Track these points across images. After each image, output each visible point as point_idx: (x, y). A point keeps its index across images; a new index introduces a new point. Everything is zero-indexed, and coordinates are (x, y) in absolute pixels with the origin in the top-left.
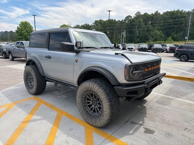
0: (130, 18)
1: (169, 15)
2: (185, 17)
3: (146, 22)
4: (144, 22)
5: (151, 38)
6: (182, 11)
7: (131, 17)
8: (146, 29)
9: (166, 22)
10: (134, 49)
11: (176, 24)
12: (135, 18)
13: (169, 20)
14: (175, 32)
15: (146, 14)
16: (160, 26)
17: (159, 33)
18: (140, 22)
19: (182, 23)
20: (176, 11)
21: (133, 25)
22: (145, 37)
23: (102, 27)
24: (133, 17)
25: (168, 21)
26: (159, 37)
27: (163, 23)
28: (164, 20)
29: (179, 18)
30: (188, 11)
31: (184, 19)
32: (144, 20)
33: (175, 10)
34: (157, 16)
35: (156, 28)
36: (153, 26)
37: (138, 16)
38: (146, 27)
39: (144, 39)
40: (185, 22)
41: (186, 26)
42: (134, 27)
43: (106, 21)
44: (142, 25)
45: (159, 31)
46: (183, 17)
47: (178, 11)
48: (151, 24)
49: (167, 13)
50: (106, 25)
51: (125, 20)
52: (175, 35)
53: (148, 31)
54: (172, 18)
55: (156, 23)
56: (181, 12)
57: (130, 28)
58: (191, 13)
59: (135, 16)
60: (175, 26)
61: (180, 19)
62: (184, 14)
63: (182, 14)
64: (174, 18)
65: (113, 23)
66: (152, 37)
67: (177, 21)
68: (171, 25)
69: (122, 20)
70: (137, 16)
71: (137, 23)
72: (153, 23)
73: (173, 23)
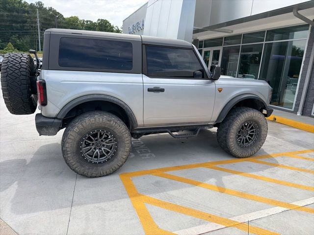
2: (28, 12)
11: (16, 22)
14: (17, 35)
19: (25, 22)
29: (18, 12)
30: (32, 4)
31: (26, 15)
40: (29, 20)
41: (32, 27)
46: (25, 12)
52: (18, 41)
54: (5, 9)
56: (20, 2)
58: (37, 8)
60: (14, 25)
61: (20, 14)
62: (25, 6)
63: (22, 7)
64: (9, 11)
67: (15, 16)
73: (9, 19)
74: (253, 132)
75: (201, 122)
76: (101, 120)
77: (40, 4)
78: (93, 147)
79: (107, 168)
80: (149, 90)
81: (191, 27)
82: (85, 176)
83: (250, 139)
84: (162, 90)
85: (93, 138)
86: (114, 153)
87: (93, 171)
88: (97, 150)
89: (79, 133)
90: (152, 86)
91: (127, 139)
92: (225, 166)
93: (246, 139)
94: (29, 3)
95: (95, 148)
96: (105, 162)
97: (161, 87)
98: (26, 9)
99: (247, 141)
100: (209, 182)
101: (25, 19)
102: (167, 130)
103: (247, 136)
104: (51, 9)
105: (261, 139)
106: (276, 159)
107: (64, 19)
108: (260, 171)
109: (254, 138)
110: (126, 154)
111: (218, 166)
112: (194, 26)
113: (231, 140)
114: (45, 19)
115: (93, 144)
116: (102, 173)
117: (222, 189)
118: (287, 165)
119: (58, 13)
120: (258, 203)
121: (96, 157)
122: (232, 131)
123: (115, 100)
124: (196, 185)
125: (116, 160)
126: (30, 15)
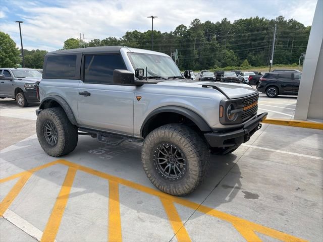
0: (183, 29)
1: (243, 25)
2: (267, 29)
3: (209, 36)
4: (205, 36)
5: (217, 61)
6: (263, 18)
7: (186, 27)
8: (208, 47)
9: (240, 36)
11: (254, 40)
12: (191, 28)
13: (243, 33)
14: (254, 52)
15: (208, 23)
16: (230, 43)
17: (230, 54)
18: (199, 35)
19: (263, 39)
20: (253, 18)
21: (188, 41)
22: (207, 60)
23: (139, 43)
24: (188, 28)
25: (243, 35)
26: (229, 60)
27: (235, 38)
28: (236, 33)
29: (258, 31)
30: (272, 20)
31: (265, 32)
32: (206, 33)
33: (251, 18)
34: (225, 26)
35: (225, 46)
36: (220, 43)
37: (197, 25)
38: (210, 44)
39: (207, 64)
40: (266, 36)
41: (269, 42)
42: (190, 43)
43: (145, 33)
44: (202, 41)
45: (229, 51)
46: (264, 29)
47: (257, 18)
48: (217, 39)
49: (240, 22)
50: (144, 40)
51: (176, 33)
52: (253, 57)
53: (213, 50)
54: (248, 30)
55: (224, 38)
56: (261, 21)
57: (183, 46)
58: (276, 23)
59: (191, 26)
60: (253, 43)
61: (260, 32)
62: (266, 24)
63: (263, 24)
64: (251, 31)
65: (157, 37)
67: (256, 35)
68: (246, 40)
69: (171, 32)
70: (194, 25)
71: (194, 37)
72: (220, 38)
73: (250, 38)
77: (281, 18)
94: (270, 20)
98: (266, 26)
101: (263, 36)
104: (291, 21)
107: (305, 28)
114: (284, 32)
119: (299, 23)
126: (268, 31)
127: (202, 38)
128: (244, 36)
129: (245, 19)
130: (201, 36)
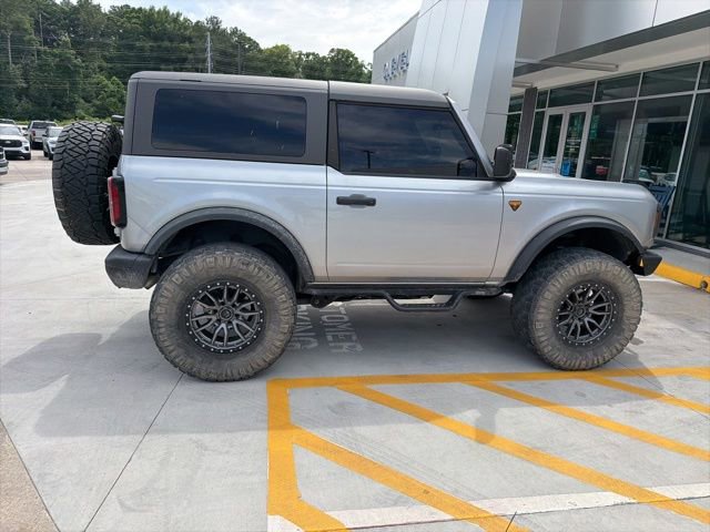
1: (134, 21)
2: (189, 39)
3: (47, 31)
4: (37, 30)
5: (82, 101)
6: (179, 15)
8: (52, 62)
9: (131, 48)
10: (24, 145)
13: (138, 40)
16: (107, 59)
17: (112, 87)
18: (18, 27)
20: (157, 9)
22: (54, 96)
25: (138, 44)
26: (113, 100)
27: (118, 49)
28: (121, 37)
29: (171, 41)
30: (198, 22)
31: (187, 45)
32: (37, 22)
33: (152, 9)
34: (89, 14)
35: (96, 65)
36: (82, 55)
38: (55, 56)
39: (53, 104)
40: (191, 56)
44: (29, 42)
45: (109, 78)
46: (184, 39)
47: (166, 12)
48: (75, 44)
49: (126, 13)
53: (66, 70)
54: (148, 35)
55: (90, 45)
56: (176, 19)
58: (208, 30)
61: (176, 44)
62: (186, 28)
63: (180, 29)
64: (156, 38)
66: (87, 100)
67: (167, 49)
71: (5, 27)
72: (79, 43)
73: (155, 54)
74: (602, 309)
75: (468, 279)
76: (228, 261)
77: (214, 21)
78: (214, 318)
79: (241, 364)
80: (341, 201)
81: (510, 58)
82: (194, 376)
83: (593, 327)
84: (371, 202)
85: (213, 300)
86: (258, 333)
87: (211, 368)
88: (223, 325)
89: (182, 286)
90: (347, 192)
91: (286, 306)
92: (518, 386)
93: (583, 327)
94: (194, 21)
95: (219, 321)
96: (236, 351)
97: (369, 196)
98: (188, 33)
99: (584, 331)
100: (460, 415)
101: (184, 54)
102: (382, 292)
103: (586, 319)
104: (235, 31)
105: (624, 330)
106: (660, 380)
107: (260, 51)
108: (604, 404)
109: (603, 326)
110: (282, 337)
111: (503, 384)
112: (517, 56)
113: (539, 325)
114: (223, 53)
115: (215, 311)
116: (229, 373)
117: (483, 436)
118: (685, 398)
119: (250, 39)
120: (560, 478)
121: (220, 338)
122: (543, 304)
123: (263, 220)
124: (427, 421)
125: (260, 349)
126: (194, 46)
127: (28, 37)
128: (142, 49)
129: (137, 7)
130: (26, 30)
